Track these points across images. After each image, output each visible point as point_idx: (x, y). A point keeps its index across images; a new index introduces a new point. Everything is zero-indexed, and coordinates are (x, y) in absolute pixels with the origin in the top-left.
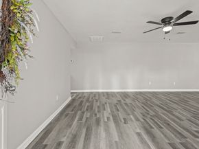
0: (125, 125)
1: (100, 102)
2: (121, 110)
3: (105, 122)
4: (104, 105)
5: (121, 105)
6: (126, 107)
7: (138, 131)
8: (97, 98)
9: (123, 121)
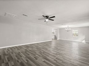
0: (37, 60)
1: (15, 53)
2: (30, 54)
3: (26, 63)
4: (19, 54)
5: (28, 51)
6: (31, 52)
7: (43, 60)
8: (11, 51)
9: (35, 59)
